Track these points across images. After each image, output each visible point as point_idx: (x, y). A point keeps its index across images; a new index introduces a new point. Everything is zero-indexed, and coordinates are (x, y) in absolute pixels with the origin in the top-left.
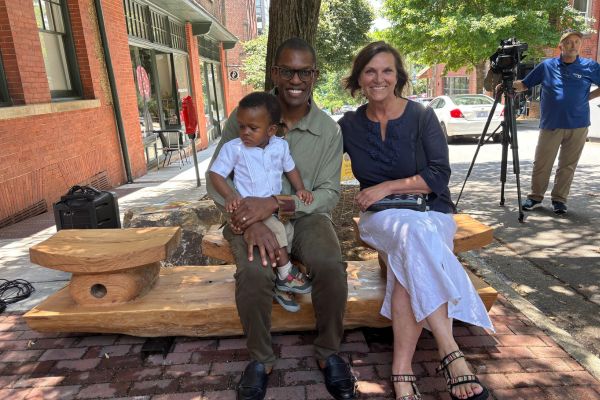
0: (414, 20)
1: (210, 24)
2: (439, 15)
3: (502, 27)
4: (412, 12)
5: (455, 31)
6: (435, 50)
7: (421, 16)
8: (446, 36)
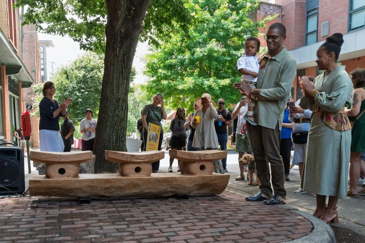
0: (166, 77)
1: (20, 67)
2: (182, 75)
3: (223, 86)
4: (165, 72)
5: (193, 87)
6: (180, 99)
7: (171, 75)
8: (188, 90)
